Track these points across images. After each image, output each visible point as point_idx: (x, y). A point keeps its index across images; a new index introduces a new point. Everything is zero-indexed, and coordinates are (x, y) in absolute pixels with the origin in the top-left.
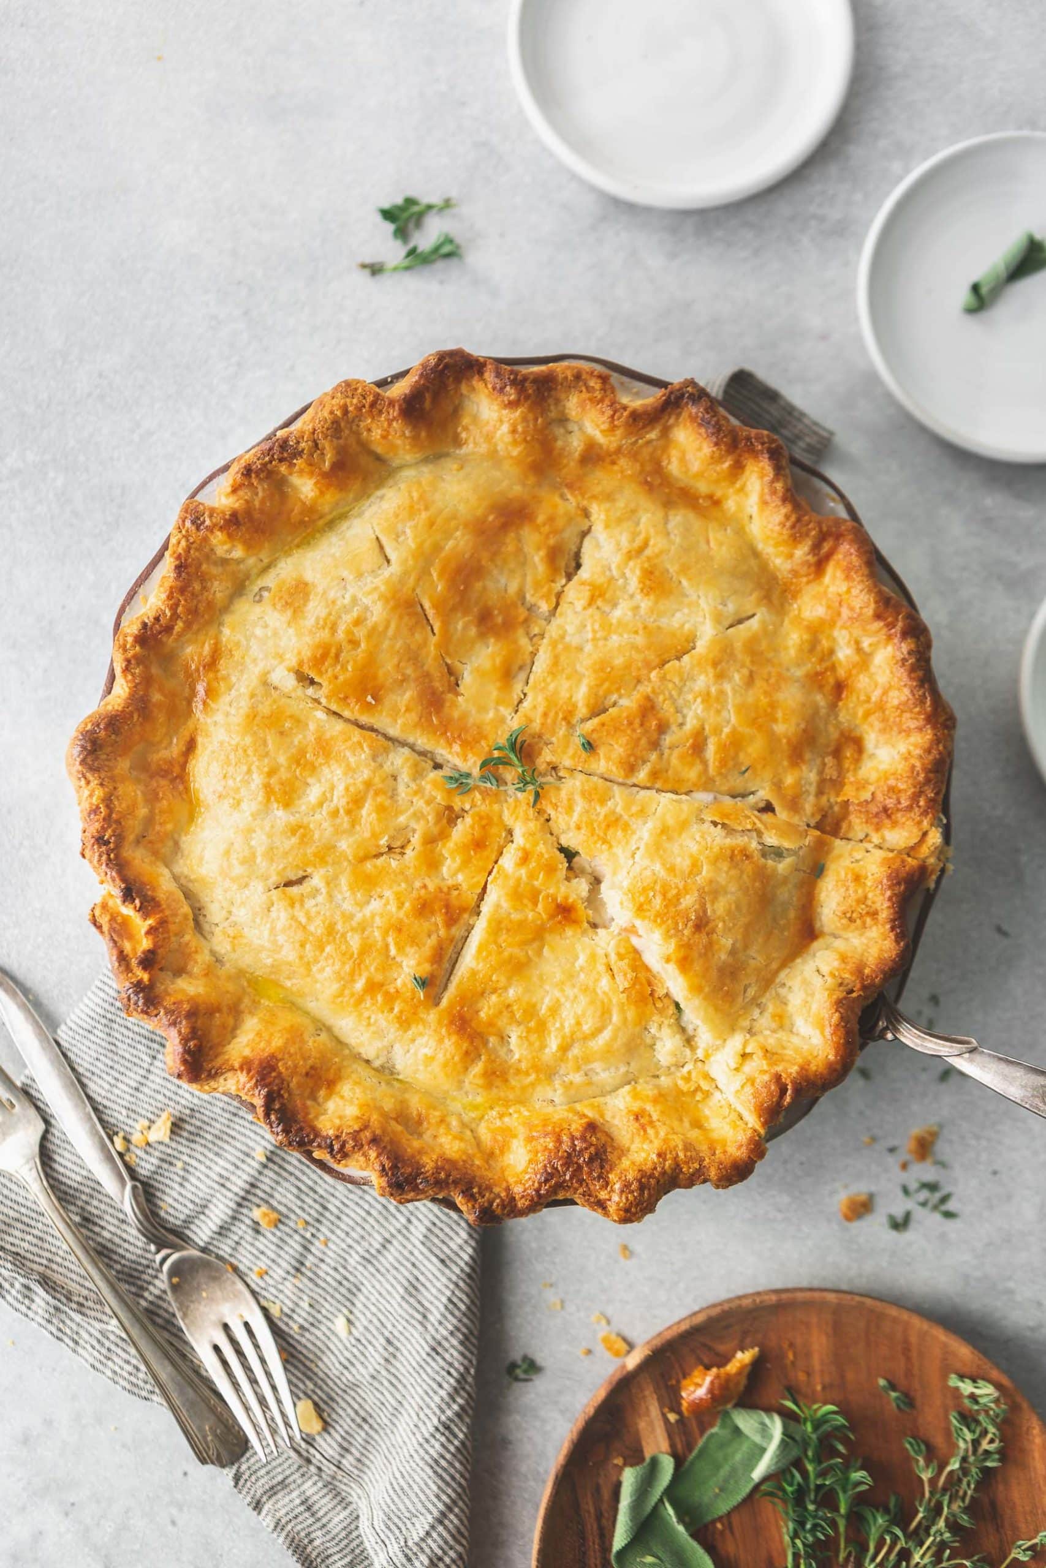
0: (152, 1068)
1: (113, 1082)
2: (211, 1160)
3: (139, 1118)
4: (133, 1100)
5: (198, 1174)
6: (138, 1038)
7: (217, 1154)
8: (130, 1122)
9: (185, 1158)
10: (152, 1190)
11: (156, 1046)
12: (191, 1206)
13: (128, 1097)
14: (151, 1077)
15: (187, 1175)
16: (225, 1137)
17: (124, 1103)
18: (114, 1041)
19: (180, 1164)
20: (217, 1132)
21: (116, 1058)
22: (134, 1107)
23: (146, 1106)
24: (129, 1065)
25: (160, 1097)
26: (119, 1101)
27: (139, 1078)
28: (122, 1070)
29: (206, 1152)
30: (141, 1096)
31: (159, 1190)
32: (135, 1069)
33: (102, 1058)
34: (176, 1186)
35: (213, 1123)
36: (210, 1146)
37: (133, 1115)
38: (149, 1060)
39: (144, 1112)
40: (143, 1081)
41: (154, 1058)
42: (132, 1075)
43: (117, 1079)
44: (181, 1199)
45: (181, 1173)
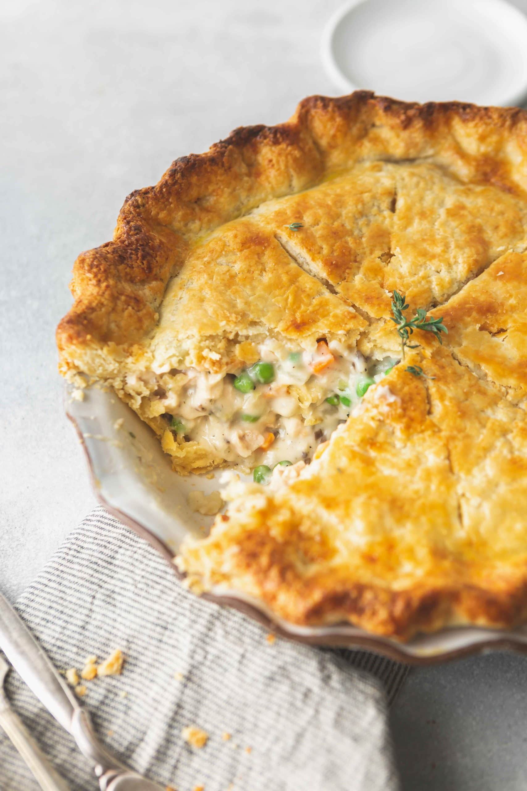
0: (94, 608)
1: (64, 624)
2: (148, 687)
3: (87, 655)
4: (81, 638)
5: (138, 701)
6: (81, 582)
7: (152, 681)
8: (80, 659)
9: (127, 688)
10: (99, 721)
11: (95, 587)
12: (133, 731)
13: (77, 636)
14: (94, 615)
15: (130, 704)
16: (157, 664)
17: (74, 642)
18: (63, 589)
19: (122, 694)
20: (150, 661)
21: (65, 603)
22: (82, 645)
23: (92, 643)
24: (76, 608)
25: (102, 632)
26: (71, 641)
27: (83, 617)
28: (70, 612)
29: (143, 679)
30: (86, 633)
31: (105, 720)
32: (81, 610)
33: (54, 605)
34: (121, 715)
35: (146, 652)
36: (145, 673)
37: (83, 653)
38: (90, 599)
39: (91, 649)
40: (88, 619)
41: (94, 597)
42: (78, 616)
43: (67, 622)
44: (125, 725)
45: (125, 702)
